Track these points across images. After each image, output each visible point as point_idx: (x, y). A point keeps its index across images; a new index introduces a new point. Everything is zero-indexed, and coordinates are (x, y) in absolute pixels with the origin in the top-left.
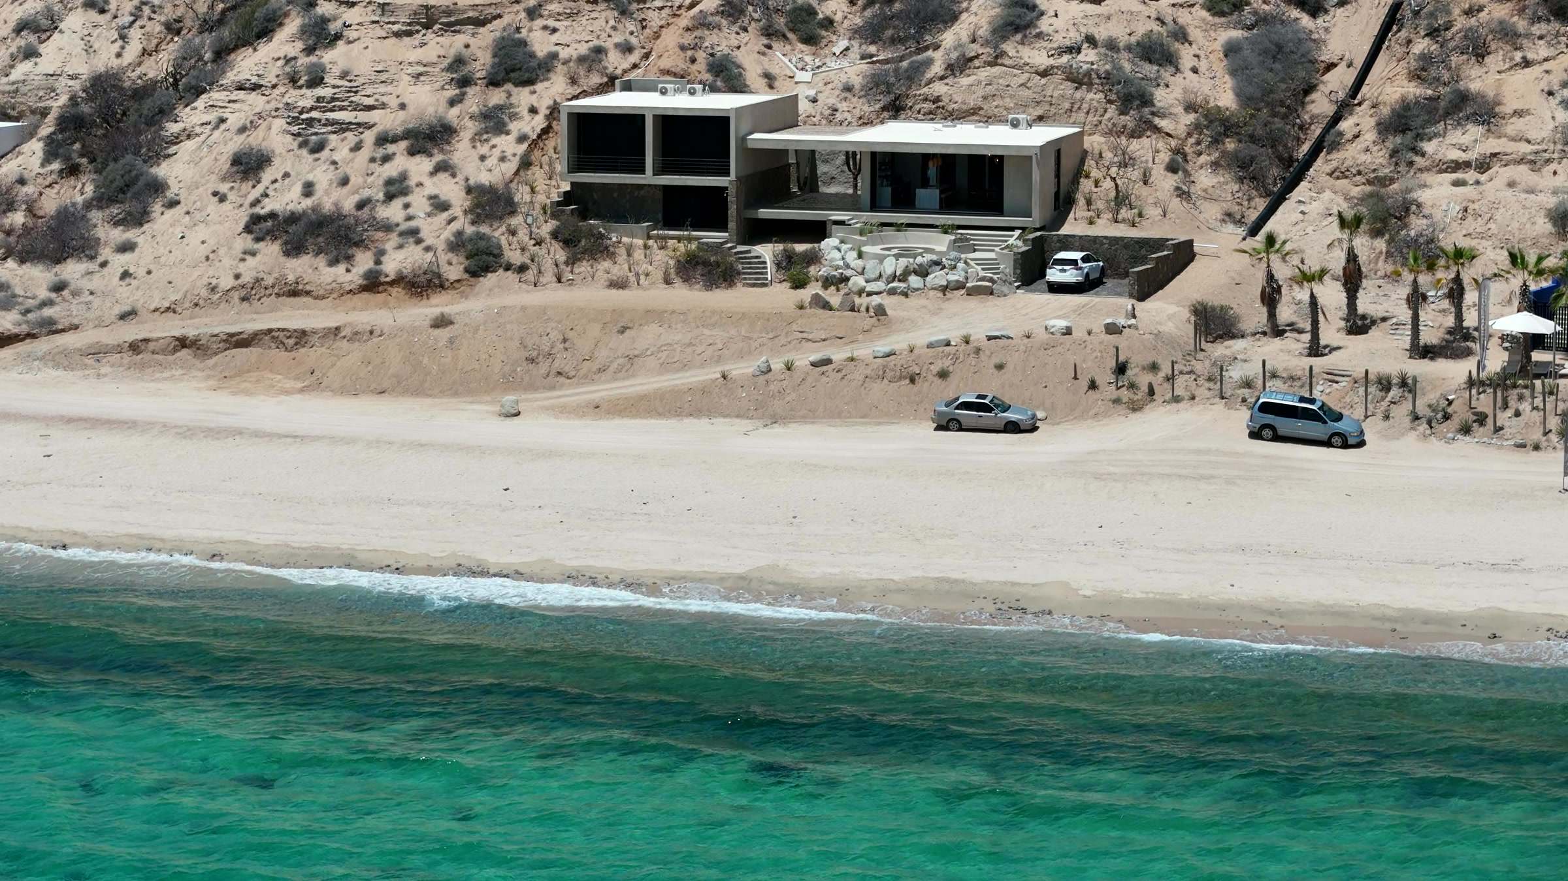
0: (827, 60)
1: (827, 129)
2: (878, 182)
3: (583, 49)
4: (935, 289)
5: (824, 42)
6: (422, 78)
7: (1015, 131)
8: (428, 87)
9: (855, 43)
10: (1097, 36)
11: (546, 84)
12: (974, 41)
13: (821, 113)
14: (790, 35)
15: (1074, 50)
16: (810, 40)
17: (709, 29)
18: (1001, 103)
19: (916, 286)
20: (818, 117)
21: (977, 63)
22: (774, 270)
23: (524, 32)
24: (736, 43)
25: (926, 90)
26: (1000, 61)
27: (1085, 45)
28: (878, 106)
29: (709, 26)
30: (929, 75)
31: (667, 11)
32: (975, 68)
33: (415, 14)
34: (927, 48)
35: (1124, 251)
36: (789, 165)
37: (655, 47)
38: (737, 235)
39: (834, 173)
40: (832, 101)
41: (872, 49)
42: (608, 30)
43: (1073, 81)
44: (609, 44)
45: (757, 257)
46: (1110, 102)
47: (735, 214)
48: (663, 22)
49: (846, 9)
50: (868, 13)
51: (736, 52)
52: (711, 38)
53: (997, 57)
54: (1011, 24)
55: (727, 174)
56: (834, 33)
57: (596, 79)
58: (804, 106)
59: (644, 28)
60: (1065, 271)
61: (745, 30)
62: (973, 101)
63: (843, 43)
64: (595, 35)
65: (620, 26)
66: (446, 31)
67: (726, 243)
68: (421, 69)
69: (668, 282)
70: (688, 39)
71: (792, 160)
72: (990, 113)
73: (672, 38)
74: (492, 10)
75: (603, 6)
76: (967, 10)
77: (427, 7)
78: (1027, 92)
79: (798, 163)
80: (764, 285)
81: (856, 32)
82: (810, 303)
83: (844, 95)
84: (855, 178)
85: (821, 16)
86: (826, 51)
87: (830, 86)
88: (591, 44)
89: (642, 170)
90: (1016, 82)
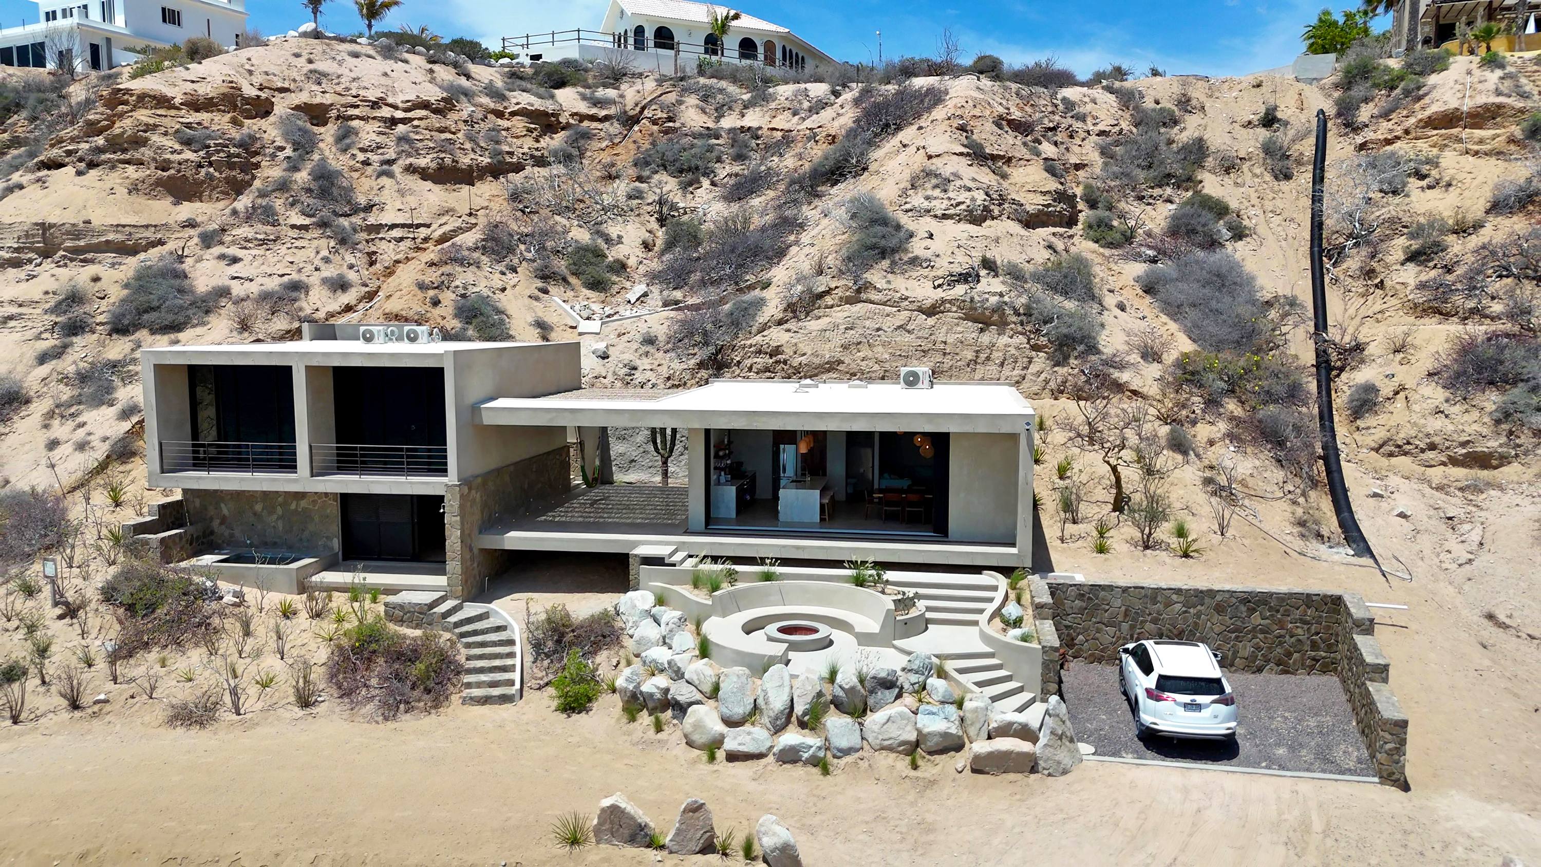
0: (621, 309)
1: (625, 392)
2: (714, 477)
3: (273, 284)
4: (890, 749)
5: (616, 288)
6: (12, 323)
7: (912, 392)
8: (16, 336)
9: (655, 289)
10: (999, 262)
11: (199, 330)
12: (820, 272)
13: (615, 373)
14: (573, 280)
15: (966, 277)
16: (597, 285)
17: (462, 265)
18: (870, 354)
19: (844, 744)
20: (610, 378)
21: (829, 300)
22: (529, 659)
23: (189, 261)
24: (500, 285)
25: (759, 338)
26: (863, 296)
27: (983, 273)
28: (692, 362)
29: (461, 262)
30: (763, 317)
31: (408, 243)
32: (827, 307)
33: (27, 236)
34: (751, 287)
35: (1216, 618)
36: (567, 448)
37: (384, 286)
38: (465, 582)
39: (634, 453)
40: (627, 357)
41: (678, 295)
42: (318, 262)
43: (975, 321)
44: (314, 280)
45: (499, 629)
46: (1036, 348)
47: (458, 546)
48: (400, 256)
49: (641, 255)
50: (667, 257)
51: (499, 296)
52: (463, 277)
53: (859, 291)
54: (873, 247)
55: (442, 470)
56: (628, 279)
57: (281, 324)
58: (589, 364)
59: (372, 263)
60: (1198, 707)
61: (514, 270)
62: (829, 351)
63: (640, 289)
64: (295, 267)
65: (336, 258)
66: (72, 260)
67: (442, 599)
68: (14, 310)
69: (305, 701)
70: (433, 276)
71: (572, 439)
72: (854, 367)
73: (407, 275)
74: (150, 234)
75: (316, 233)
76: (797, 243)
77: (44, 227)
78: (908, 338)
79: (581, 444)
80: (505, 699)
81: (653, 277)
82: (597, 831)
83: (645, 348)
84: (665, 463)
85: (610, 259)
86: (619, 299)
87: (625, 338)
88: (286, 278)
89: (291, 466)
90: (888, 324)
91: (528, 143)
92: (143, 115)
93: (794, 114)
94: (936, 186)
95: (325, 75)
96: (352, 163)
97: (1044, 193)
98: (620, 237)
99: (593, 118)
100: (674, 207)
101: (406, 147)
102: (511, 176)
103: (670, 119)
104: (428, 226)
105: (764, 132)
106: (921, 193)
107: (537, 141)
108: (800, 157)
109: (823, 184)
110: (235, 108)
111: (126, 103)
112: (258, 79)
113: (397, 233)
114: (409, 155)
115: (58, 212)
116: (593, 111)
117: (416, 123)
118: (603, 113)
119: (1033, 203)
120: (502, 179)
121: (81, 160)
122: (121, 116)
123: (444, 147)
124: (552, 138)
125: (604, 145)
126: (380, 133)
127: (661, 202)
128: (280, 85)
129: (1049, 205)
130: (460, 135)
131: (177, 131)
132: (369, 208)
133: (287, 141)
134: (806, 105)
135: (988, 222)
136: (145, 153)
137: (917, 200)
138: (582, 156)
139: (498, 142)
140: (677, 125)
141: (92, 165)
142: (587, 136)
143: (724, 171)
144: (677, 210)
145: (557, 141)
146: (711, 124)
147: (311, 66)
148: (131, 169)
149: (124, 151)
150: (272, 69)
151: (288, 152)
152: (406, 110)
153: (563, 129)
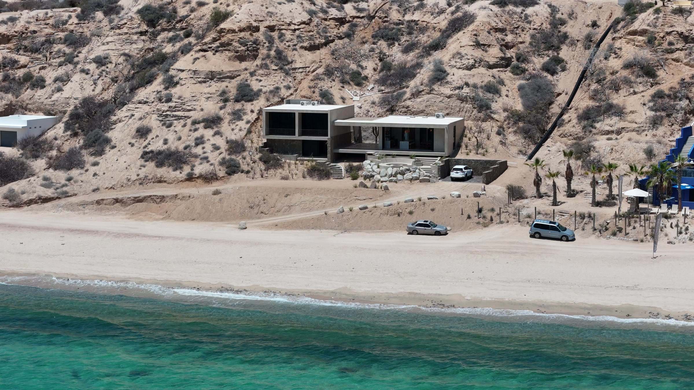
0: (365, 92)
1: (365, 118)
2: (385, 139)
3: (272, 88)
4: (407, 180)
5: (364, 85)
6: (210, 99)
7: (438, 119)
8: (212, 103)
9: (376, 86)
10: (469, 83)
11: (257, 101)
12: (422, 85)
13: (363, 112)
14: (351, 83)
15: (460, 88)
16: (359, 84)
18: (432, 108)
19: (400, 179)
20: (362, 114)
21: (423, 93)
22: (345, 173)
23: (249, 81)
24: (330, 86)
25: (403, 103)
26: (432, 92)
27: (465, 86)
28: (385, 110)
29: (320, 79)
30: (405, 98)
31: (304, 73)
32: (422, 95)
33: (207, 74)
34: (404, 88)
35: (480, 165)
36: (351, 132)
37: (299, 87)
38: (331, 159)
39: (368, 135)
40: (367, 108)
41: (383, 88)
42: (281, 81)
43: (460, 100)
44: (282, 86)
45: (339, 168)
46: (475, 108)
47: (330, 151)
48: (302, 78)
49: (373, 73)
50: (381, 74)
51: (330, 89)
52: (321, 84)
53: (431, 91)
54: (436, 78)
55: (327, 136)
56: (368, 82)
57: (276, 99)
58: (356, 110)
59: (295, 80)
60: (458, 173)
61: (334, 81)
62: (421, 108)
63: (371, 86)
64: (276, 82)
65: (286, 79)
66: (219, 81)
67: (326, 162)
68: (209, 95)
69: (304, 177)
70: (312, 84)
71: (352, 130)
72: (428, 112)
73: (306, 84)
74: (236, 73)
75: (279, 71)
76: (419, 73)
77: (212, 72)
78: (442, 104)
79: (354, 132)
80: (341, 178)
81: (376, 82)
82: (359, 185)
83: (372, 105)
84: (376, 138)
85: (363, 75)
86: (365, 89)
87: (366, 102)
88: (275, 86)
89: (294, 134)
90: (438, 100)
91: (336, 31)
92: (229, 36)
93: (432, 15)
94: (459, 58)
95: (272, 13)
96: (285, 46)
97: (497, 58)
98: (366, 67)
99: (358, 17)
100: (385, 54)
101: (300, 39)
102: (331, 44)
103: (386, 17)
104: (309, 67)
105: (420, 22)
106: (455, 60)
107: (339, 29)
108: (429, 36)
109: (433, 50)
110: (250, 30)
111: (224, 32)
112: (254, 18)
113: (301, 70)
114: (301, 42)
115: (214, 67)
116: (358, 14)
117: (302, 30)
118: (362, 15)
119: (492, 61)
120: (328, 46)
121: (213, 50)
122: (223, 36)
123: (311, 38)
124: (343, 27)
125: (362, 28)
126: (292, 35)
127: (381, 53)
128: (260, 19)
129: (497, 62)
130: (315, 32)
131: (239, 40)
132: (292, 62)
133: (266, 40)
134: (437, 10)
135: (473, 70)
136: (231, 48)
137: (453, 63)
138: (354, 34)
139: (326, 33)
140: (388, 19)
141: (216, 51)
142: (356, 25)
143: (403, 39)
144: (386, 55)
145: (345, 28)
146: (401, 18)
147: (268, 10)
148: (227, 52)
149: (225, 47)
150: (257, 13)
151: (267, 44)
152: (298, 25)
153: (348, 22)
